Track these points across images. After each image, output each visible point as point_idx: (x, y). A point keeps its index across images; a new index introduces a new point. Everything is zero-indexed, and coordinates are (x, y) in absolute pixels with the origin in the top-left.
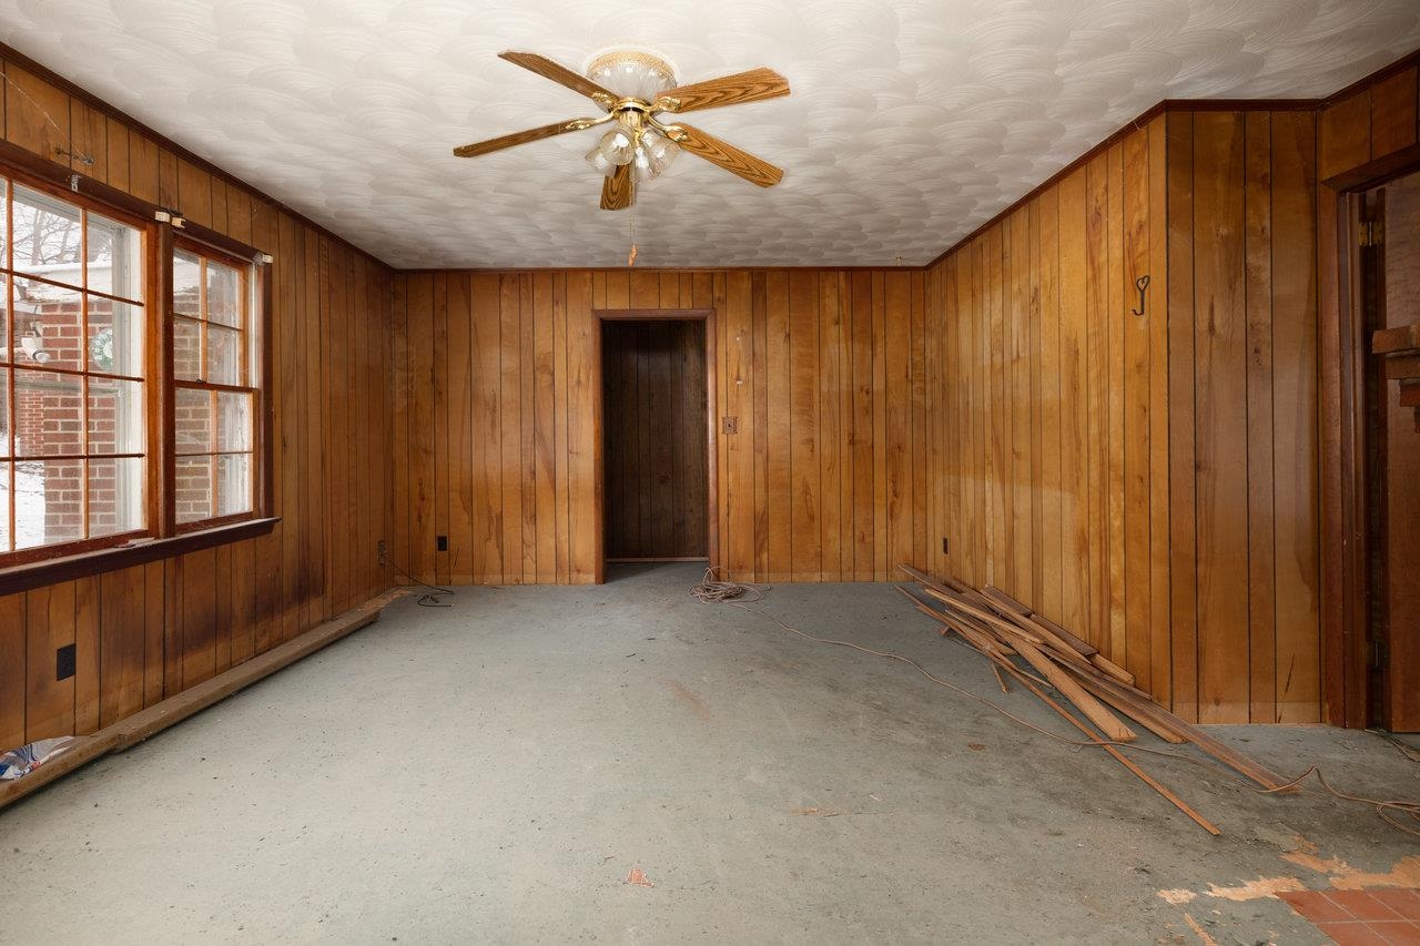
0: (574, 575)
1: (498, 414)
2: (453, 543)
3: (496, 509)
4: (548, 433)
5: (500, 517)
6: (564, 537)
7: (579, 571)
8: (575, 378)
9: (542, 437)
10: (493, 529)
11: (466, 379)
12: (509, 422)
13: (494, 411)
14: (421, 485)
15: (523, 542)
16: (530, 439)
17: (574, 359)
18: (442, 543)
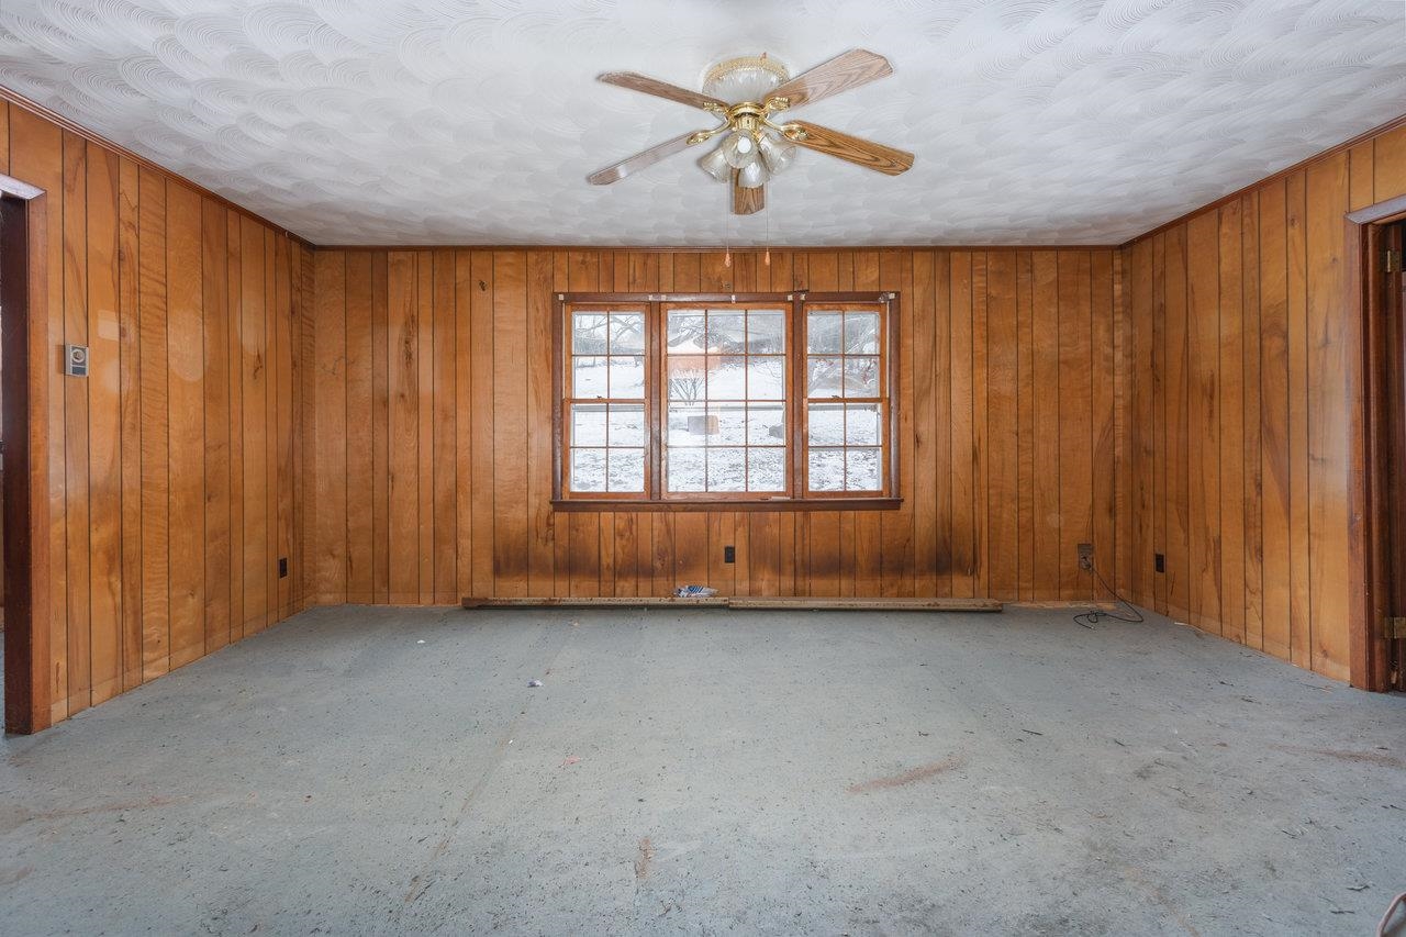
0: (1318, 658)
1: (1216, 403)
2: (1169, 564)
3: (1214, 533)
4: (1279, 426)
5: (1219, 542)
6: (1303, 592)
7: (1325, 654)
8: (1320, 337)
9: (1270, 431)
10: (1210, 558)
11: (1182, 359)
12: (1229, 411)
13: (1212, 397)
14: (1142, 489)
15: (1246, 585)
16: (1256, 436)
17: (1319, 305)
18: (1160, 562)
